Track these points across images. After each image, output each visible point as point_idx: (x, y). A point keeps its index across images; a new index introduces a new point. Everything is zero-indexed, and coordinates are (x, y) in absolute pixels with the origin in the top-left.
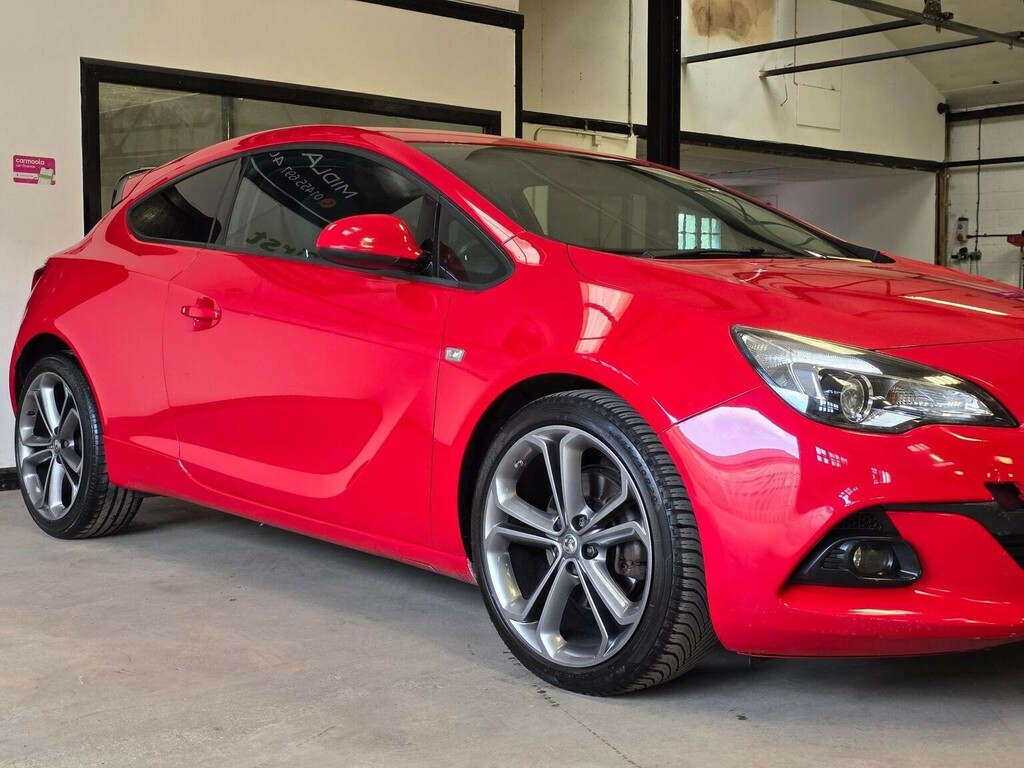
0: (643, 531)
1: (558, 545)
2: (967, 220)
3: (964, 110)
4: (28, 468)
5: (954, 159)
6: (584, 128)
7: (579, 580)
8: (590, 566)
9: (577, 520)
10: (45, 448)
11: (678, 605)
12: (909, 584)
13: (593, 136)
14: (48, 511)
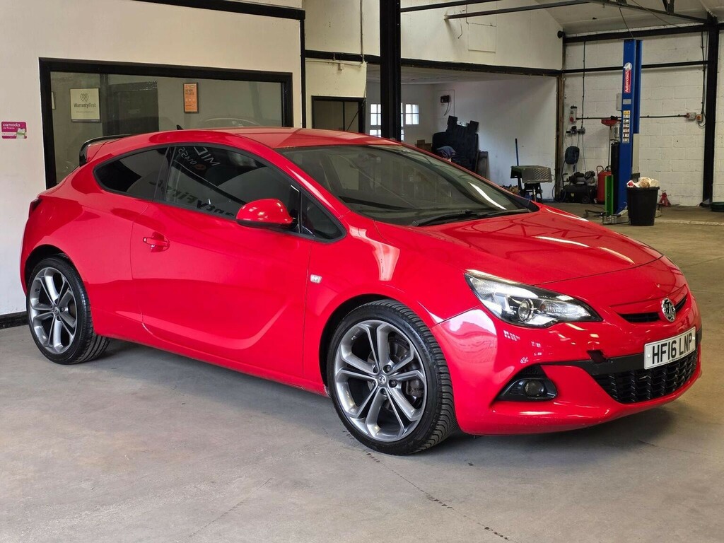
0: (422, 375)
1: (376, 380)
2: (576, 108)
3: (574, 35)
4: (36, 322)
5: (568, 68)
6: (333, 59)
7: (387, 397)
8: (393, 392)
9: (386, 368)
10: (48, 311)
11: (440, 412)
12: (551, 400)
13: (339, 64)
14: (52, 348)
